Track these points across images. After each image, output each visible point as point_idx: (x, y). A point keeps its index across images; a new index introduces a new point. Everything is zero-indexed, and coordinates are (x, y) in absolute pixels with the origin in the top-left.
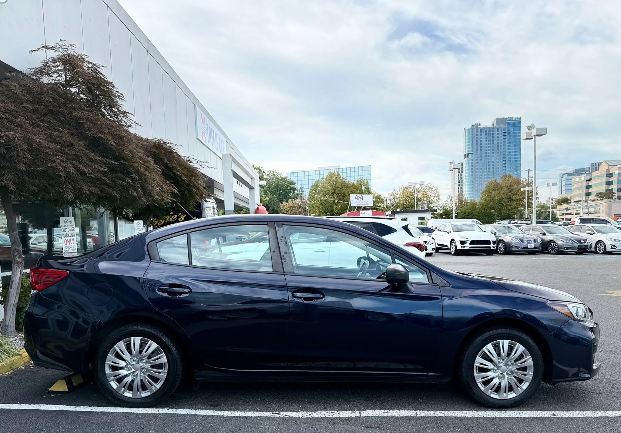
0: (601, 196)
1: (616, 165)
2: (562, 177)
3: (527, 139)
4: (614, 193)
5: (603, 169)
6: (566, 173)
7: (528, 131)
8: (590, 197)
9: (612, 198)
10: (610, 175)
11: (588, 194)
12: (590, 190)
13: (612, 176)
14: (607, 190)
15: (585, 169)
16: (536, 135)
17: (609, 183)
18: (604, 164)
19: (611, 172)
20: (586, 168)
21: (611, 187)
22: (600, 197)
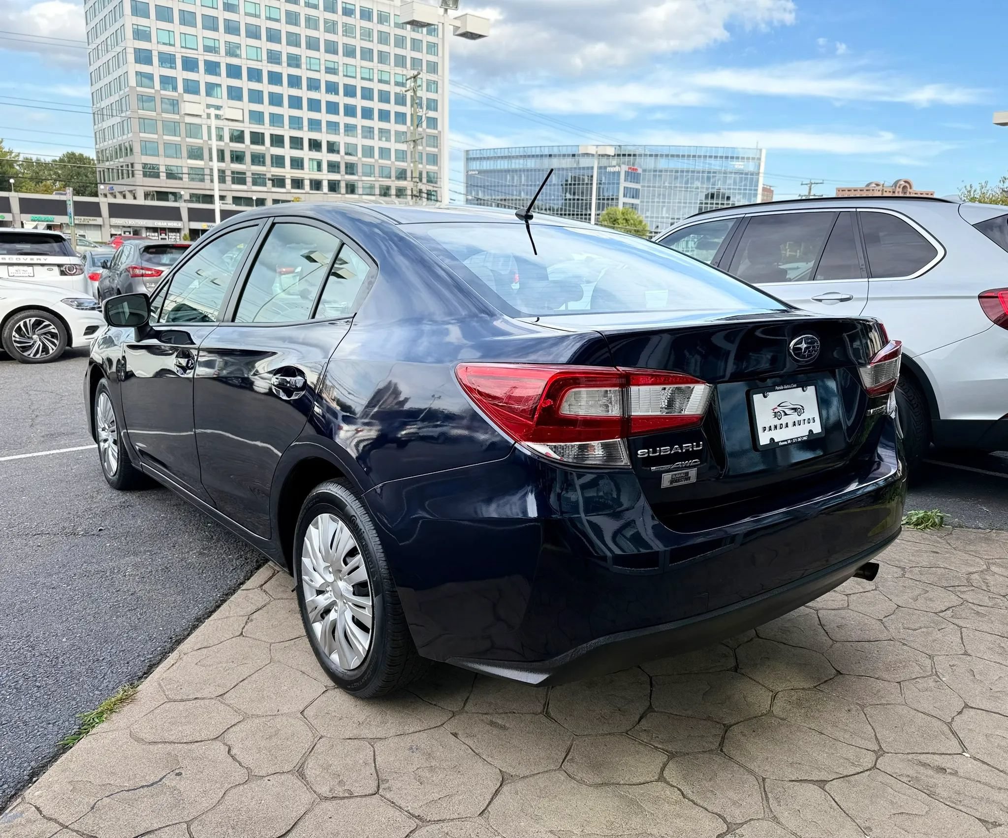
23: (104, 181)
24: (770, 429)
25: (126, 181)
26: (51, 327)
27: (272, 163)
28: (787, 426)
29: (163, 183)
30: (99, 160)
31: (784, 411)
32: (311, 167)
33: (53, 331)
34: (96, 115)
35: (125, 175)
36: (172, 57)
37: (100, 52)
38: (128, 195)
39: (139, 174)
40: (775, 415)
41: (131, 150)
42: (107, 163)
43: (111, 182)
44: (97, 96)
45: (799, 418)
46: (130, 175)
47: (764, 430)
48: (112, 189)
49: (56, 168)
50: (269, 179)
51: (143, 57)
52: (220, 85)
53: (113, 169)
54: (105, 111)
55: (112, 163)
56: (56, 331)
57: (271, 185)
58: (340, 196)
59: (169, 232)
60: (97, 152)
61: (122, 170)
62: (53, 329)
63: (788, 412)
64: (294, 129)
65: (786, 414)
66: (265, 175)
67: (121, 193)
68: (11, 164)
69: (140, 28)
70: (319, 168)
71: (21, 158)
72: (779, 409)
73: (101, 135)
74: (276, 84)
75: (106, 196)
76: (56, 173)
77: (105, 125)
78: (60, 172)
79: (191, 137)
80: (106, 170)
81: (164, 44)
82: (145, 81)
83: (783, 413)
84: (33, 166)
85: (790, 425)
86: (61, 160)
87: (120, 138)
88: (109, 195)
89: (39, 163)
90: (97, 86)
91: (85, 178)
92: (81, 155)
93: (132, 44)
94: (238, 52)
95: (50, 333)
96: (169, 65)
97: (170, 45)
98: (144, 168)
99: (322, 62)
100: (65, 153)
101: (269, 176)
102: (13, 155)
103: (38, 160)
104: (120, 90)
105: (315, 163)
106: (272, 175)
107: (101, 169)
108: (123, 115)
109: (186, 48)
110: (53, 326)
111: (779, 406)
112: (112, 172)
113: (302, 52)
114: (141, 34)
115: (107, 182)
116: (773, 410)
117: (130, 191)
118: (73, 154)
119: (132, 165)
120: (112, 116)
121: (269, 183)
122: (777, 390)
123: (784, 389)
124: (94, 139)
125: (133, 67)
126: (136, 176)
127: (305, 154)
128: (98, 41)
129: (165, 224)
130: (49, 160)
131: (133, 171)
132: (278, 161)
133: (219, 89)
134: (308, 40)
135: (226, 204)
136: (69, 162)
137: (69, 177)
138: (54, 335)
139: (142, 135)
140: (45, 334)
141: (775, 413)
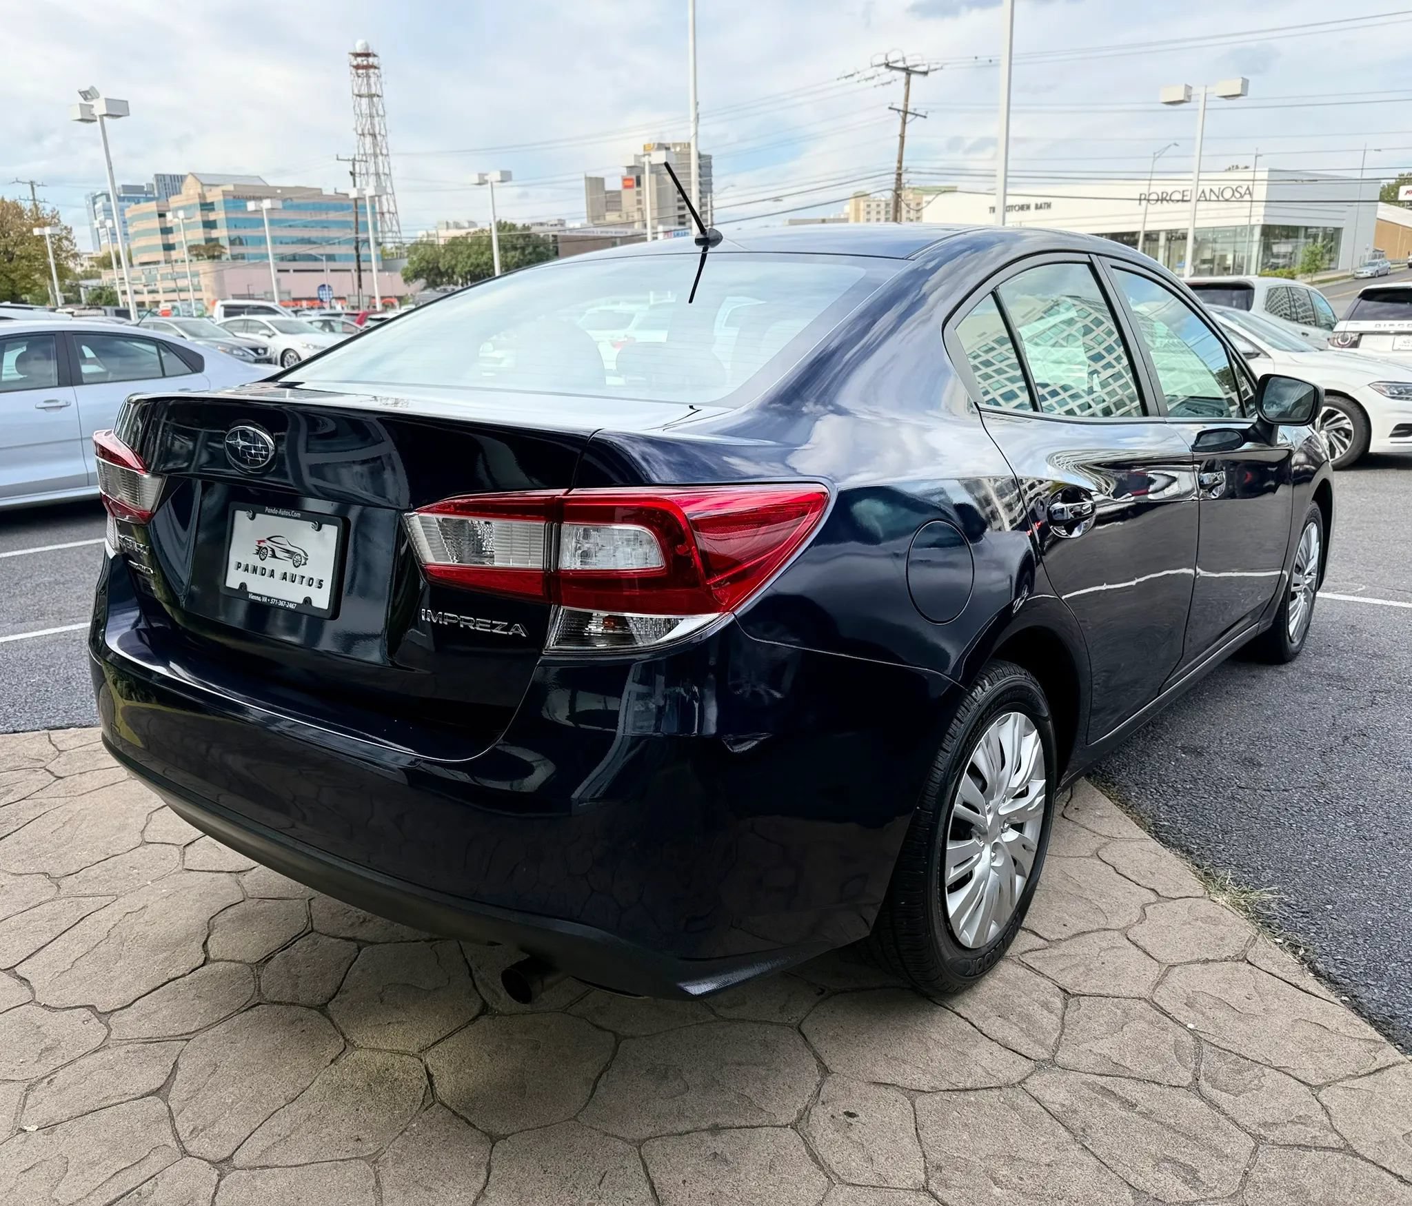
0: (196, 251)
1: (217, 186)
2: (94, 203)
3: (81, 120)
4: (223, 247)
5: (190, 191)
6: (102, 195)
7: (83, 102)
8: (174, 254)
9: (219, 257)
10: (207, 206)
11: (168, 247)
12: (172, 239)
13: (213, 209)
14: (208, 240)
15: (143, 187)
16: (106, 115)
17: (210, 225)
18: (190, 180)
19: (209, 201)
20: (144, 184)
21: (215, 234)
22: (197, 255)
24: (246, 570)
26: (1345, 421)
28: (272, 575)
31: (273, 551)
33: (1347, 427)
40: (260, 551)
47: (239, 567)
56: (1350, 427)
62: (1347, 424)
63: (279, 553)
65: (274, 556)
72: (269, 543)
83: (270, 552)
85: (278, 575)
95: (1343, 429)
110: (1348, 420)
111: (269, 539)
116: (260, 542)
122: (267, 513)
138: (1348, 434)
140: (1337, 430)
141: (260, 547)
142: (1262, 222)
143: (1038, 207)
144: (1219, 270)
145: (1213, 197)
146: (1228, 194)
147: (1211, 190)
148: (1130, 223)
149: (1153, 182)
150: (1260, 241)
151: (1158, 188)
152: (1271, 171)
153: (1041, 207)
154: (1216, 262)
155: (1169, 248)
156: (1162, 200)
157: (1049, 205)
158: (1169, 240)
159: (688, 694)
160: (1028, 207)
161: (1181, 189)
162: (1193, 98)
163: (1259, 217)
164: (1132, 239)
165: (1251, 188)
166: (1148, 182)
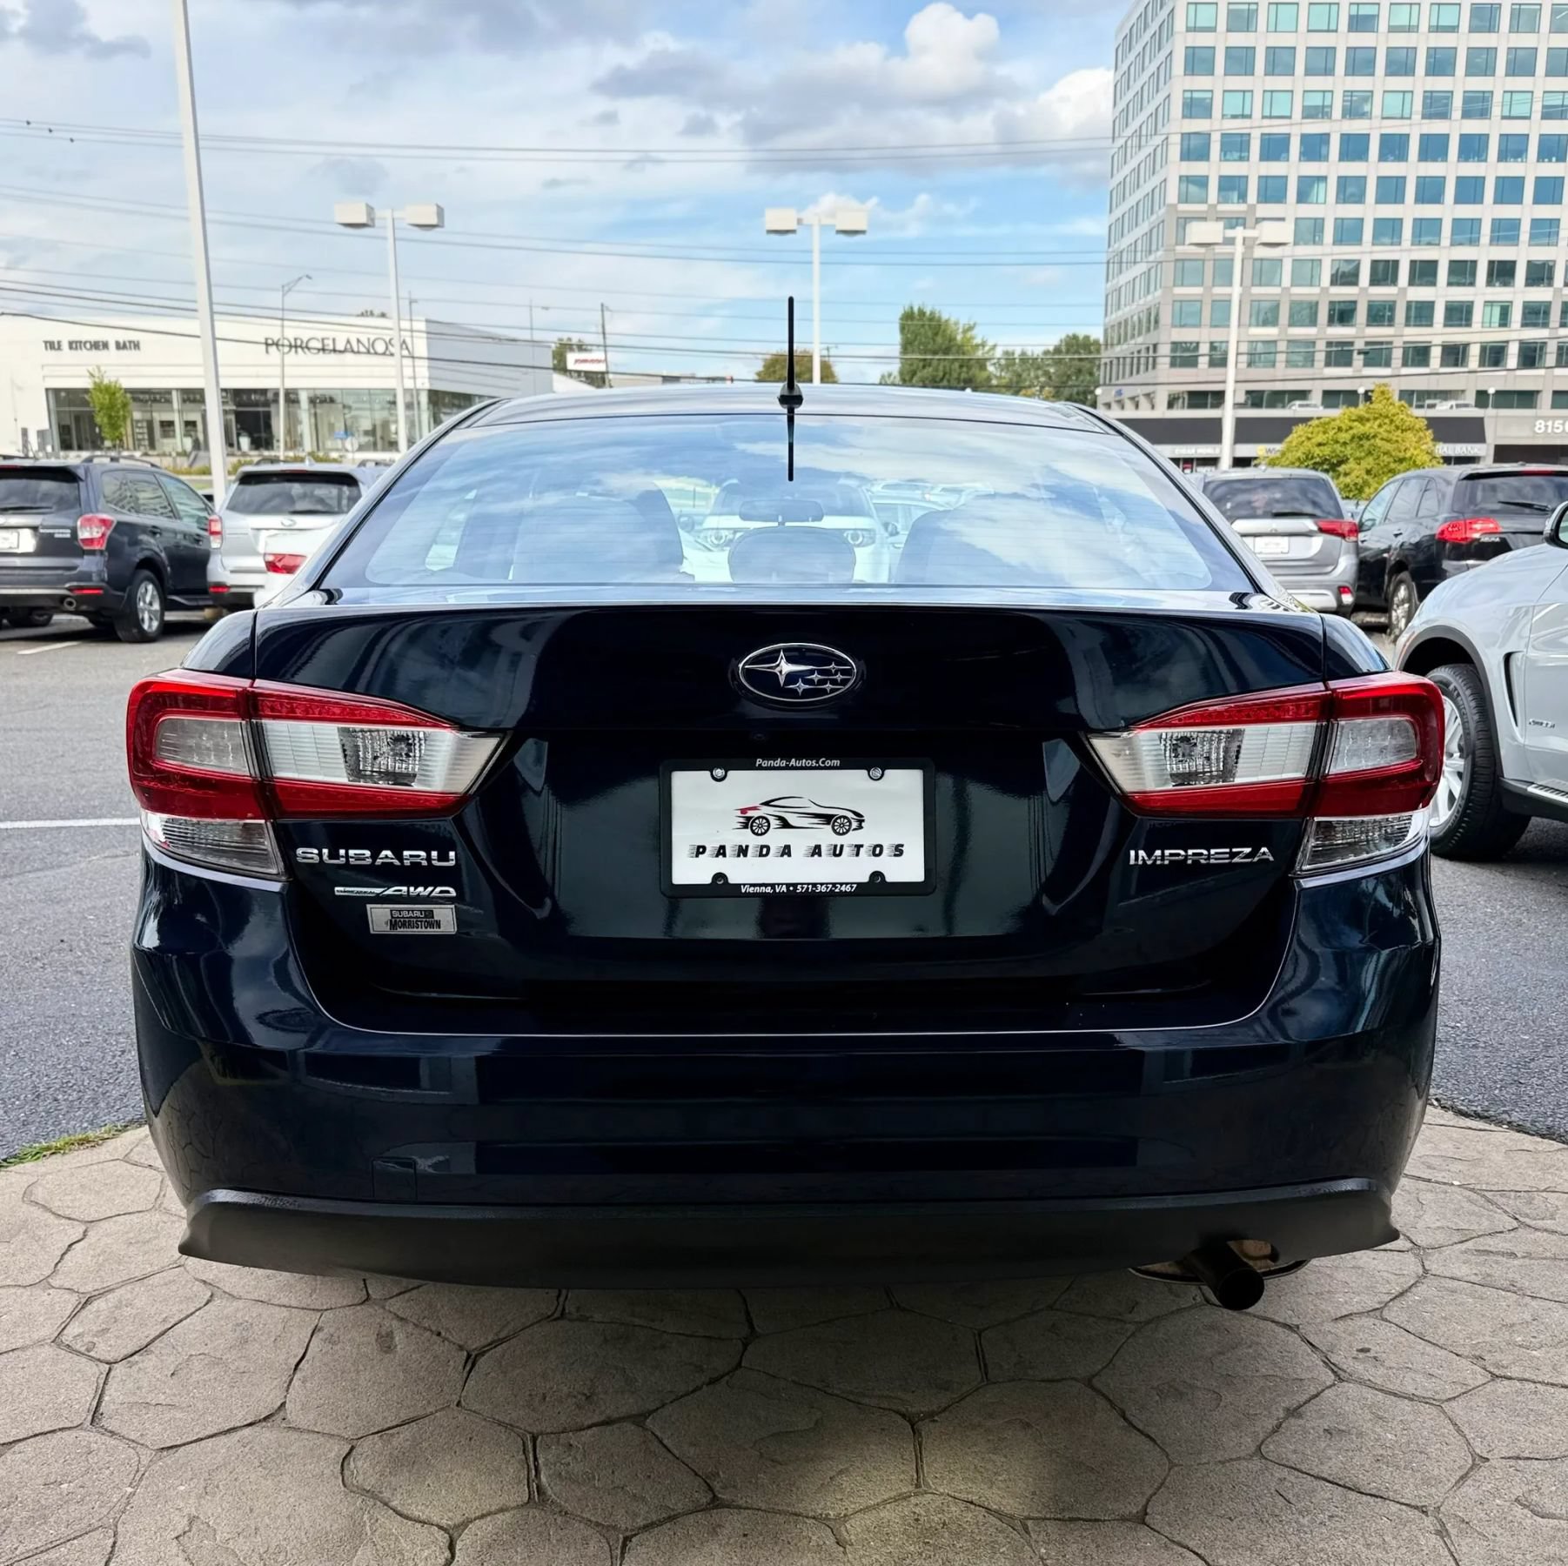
23: (1110, 379)
24: (721, 854)
25: (1142, 377)
27: (1408, 318)
28: (786, 853)
29: (1201, 376)
30: (1106, 345)
31: (780, 819)
32: (1487, 320)
34: (1111, 265)
35: (1142, 368)
36: (1245, 138)
37: (1129, 150)
38: (1143, 402)
39: (1163, 363)
40: (748, 823)
41: (1157, 322)
42: (1118, 349)
43: (1121, 381)
44: (1117, 230)
45: (839, 840)
46: (1150, 367)
48: (1119, 393)
49: (1048, 365)
50: (1360, 353)
51: (1195, 149)
52: (1324, 179)
53: (1124, 358)
54: (1125, 255)
55: (1125, 347)
57: (1361, 363)
58: (1541, 372)
59: (1198, 465)
60: (1106, 331)
61: (1139, 358)
63: (792, 819)
64: (1461, 244)
65: (785, 824)
66: (1351, 344)
67: (1132, 399)
68: (982, 363)
69: (1196, 95)
70: (1504, 320)
71: (998, 353)
72: (767, 809)
73: (1113, 300)
74: (1434, 160)
75: (1108, 406)
76: (1047, 374)
77: (1124, 279)
78: (1052, 370)
79: (1260, 285)
80: (1115, 362)
81: (1234, 117)
82: (1193, 189)
83: (773, 822)
84: (1014, 364)
85: (800, 850)
86: (1057, 350)
87: (1142, 302)
88: (1114, 406)
89: (1024, 359)
90: (1118, 213)
91: (1088, 378)
92: (1087, 338)
93: (1179, 125)
94: (1367, 108)
96: (1236, 155)
97: (1243, 116)
98: (1173, 350)
99: (1538, 94)
100: (1063, 336)
101: (1359, 345)
102: (987, 348)
103: (1023, 353)
104: (1152, 213)
105: (1497, 311)
106: (1367, 343)
107: (1108, 361)
108: (1151, 258)
109: (1271, 117)
111: (763, 804)
112: (1124, 365)
113: (1498, 84)
114: (1196, 107)
115: (1114, 381)
116: (743, 811)
117: (1148, 395)
118: (1075, 337)
119: (1155, 346)
120: (1135, 263)
121: (1358, 360)
122: (760, 768)
123: (787, 768)
124: (1103, 308)
125: (1177, 168)
126: (1159, 367)
127: (1480, 293)
128: (1129, 132)
129: (1193, 451)
130: (1037, 351)
131: (1155, 359)
132: (1421, 313)
133: (1322, 186)
134: (1512, 56)
135: (1307, 406)
136: (1068, 352)
137: (1065, 379)
139: (1179, 290)
141: (749, 818)
142: (427, 386)
143: (120, 346)
144: (383, 445)
145: (362, 349)
146: (380, 347)
147: (358, 341)
148: (258, 376)
149: (286, 323)
150: (428, 409)
151: (291, 333)
152: (428, 321)
153: (124, 347)
154: (379, 433)
155: (315, 414)
156: (296, 347)
157: (137, 346)
158: (312, 401)
159: (1397, 905)
160: (105, 345)
161: (320, 335)
162: (377, 223)
163: (423, 379)
164: (262, 398)
165: (408, 341)
166: (279, 322)
